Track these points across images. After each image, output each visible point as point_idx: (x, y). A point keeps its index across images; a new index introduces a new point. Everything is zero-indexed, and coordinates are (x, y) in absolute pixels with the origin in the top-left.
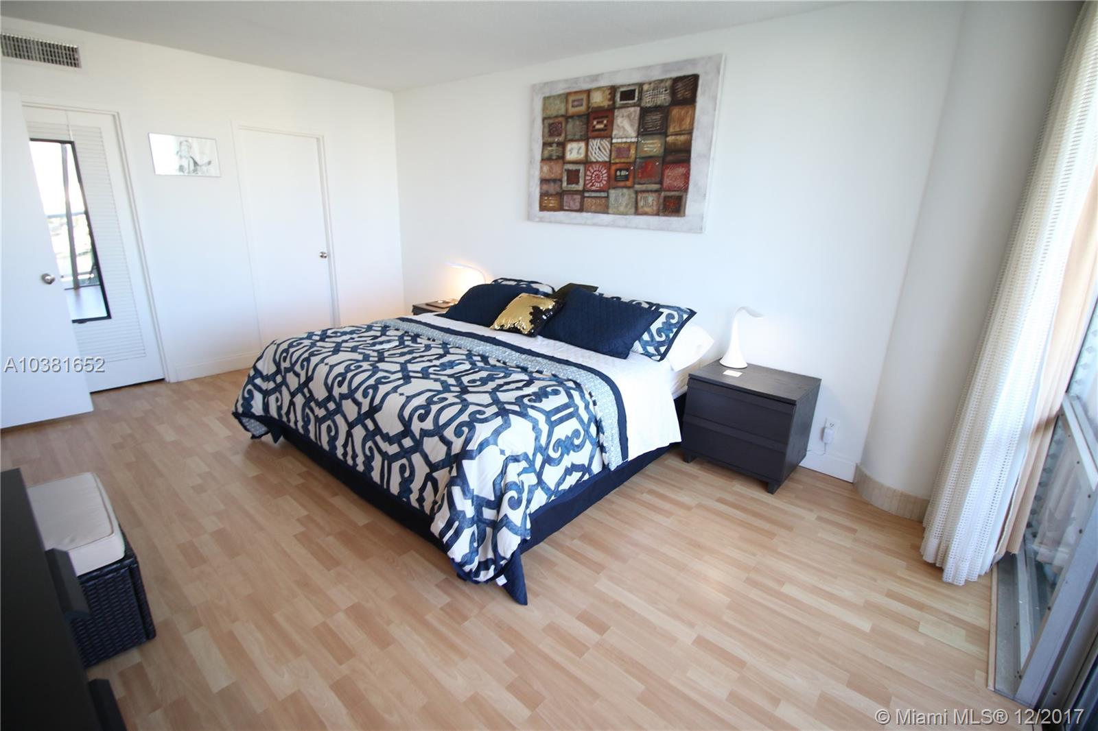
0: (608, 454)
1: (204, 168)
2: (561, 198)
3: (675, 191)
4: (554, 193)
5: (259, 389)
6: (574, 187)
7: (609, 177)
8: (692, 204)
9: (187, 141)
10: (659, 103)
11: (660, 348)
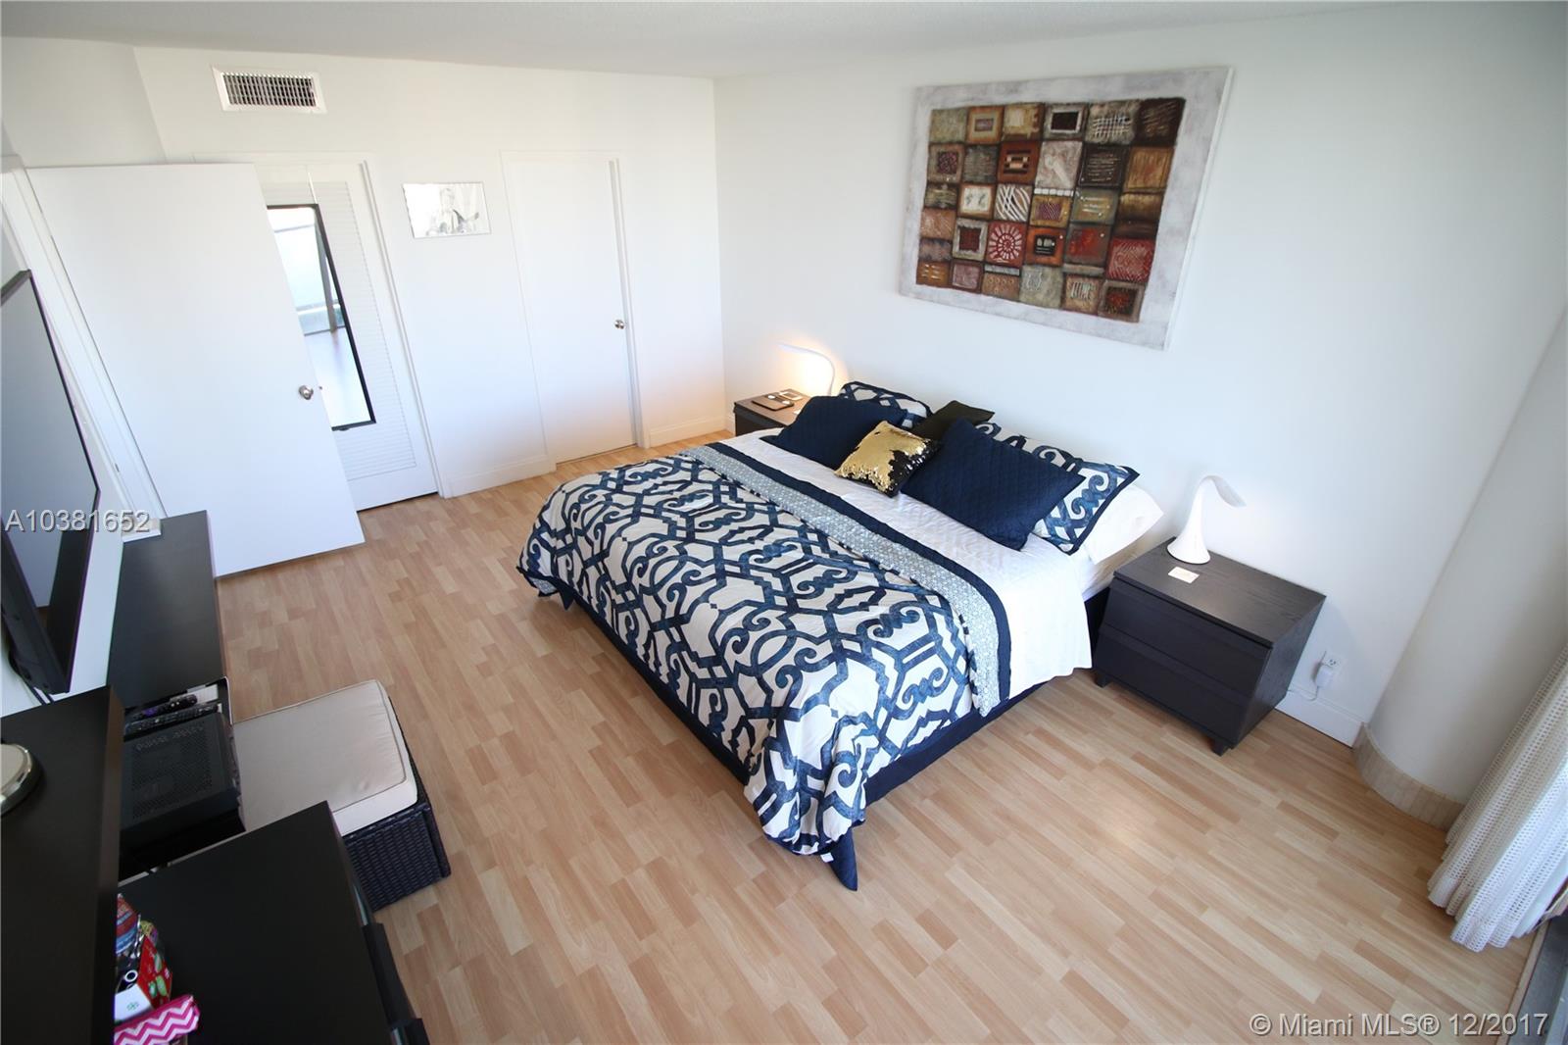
0: (979, 696)
1: (471, 223)
2: (949, 269)
3: (1127, 281)
4: (940, 259)
5: (547, 546)
6: (969, 254)
7: (1024, 246)
8: (1150, 304)
9: (448, 190)
10: (1114, 138)
11: (1076, 530)
